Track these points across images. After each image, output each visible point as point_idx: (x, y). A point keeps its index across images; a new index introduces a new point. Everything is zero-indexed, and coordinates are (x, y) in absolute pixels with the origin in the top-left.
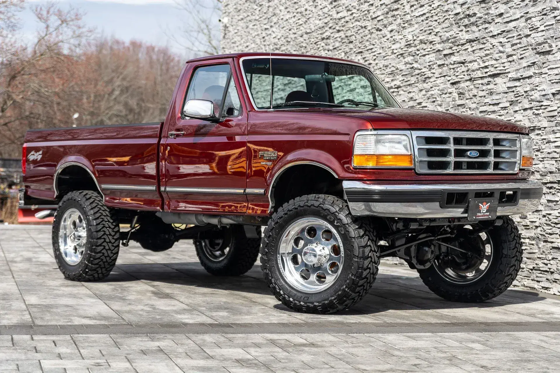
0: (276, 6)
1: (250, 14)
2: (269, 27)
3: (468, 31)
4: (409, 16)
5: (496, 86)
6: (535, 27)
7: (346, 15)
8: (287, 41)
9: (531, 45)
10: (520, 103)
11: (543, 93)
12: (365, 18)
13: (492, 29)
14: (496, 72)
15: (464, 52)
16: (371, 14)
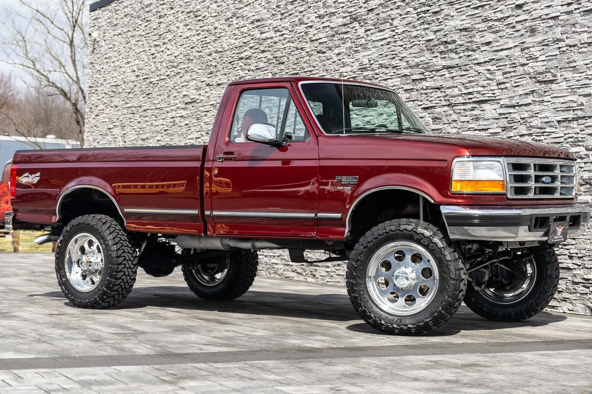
0: (171, 23)
1: (130, 29)
2: (161, 44)
3: (444, 58)
4: (363, 40)
5: (483, 112)
6: (533, 57)
7: (274, 35)
8: (189, 59)
9: (528, 74)
10: (515, 129)
11: (546, 120)
12: (301, 39)
13: (477, 56)
14: (484, 99)
15: (439, 78)
16: (309, 36)
